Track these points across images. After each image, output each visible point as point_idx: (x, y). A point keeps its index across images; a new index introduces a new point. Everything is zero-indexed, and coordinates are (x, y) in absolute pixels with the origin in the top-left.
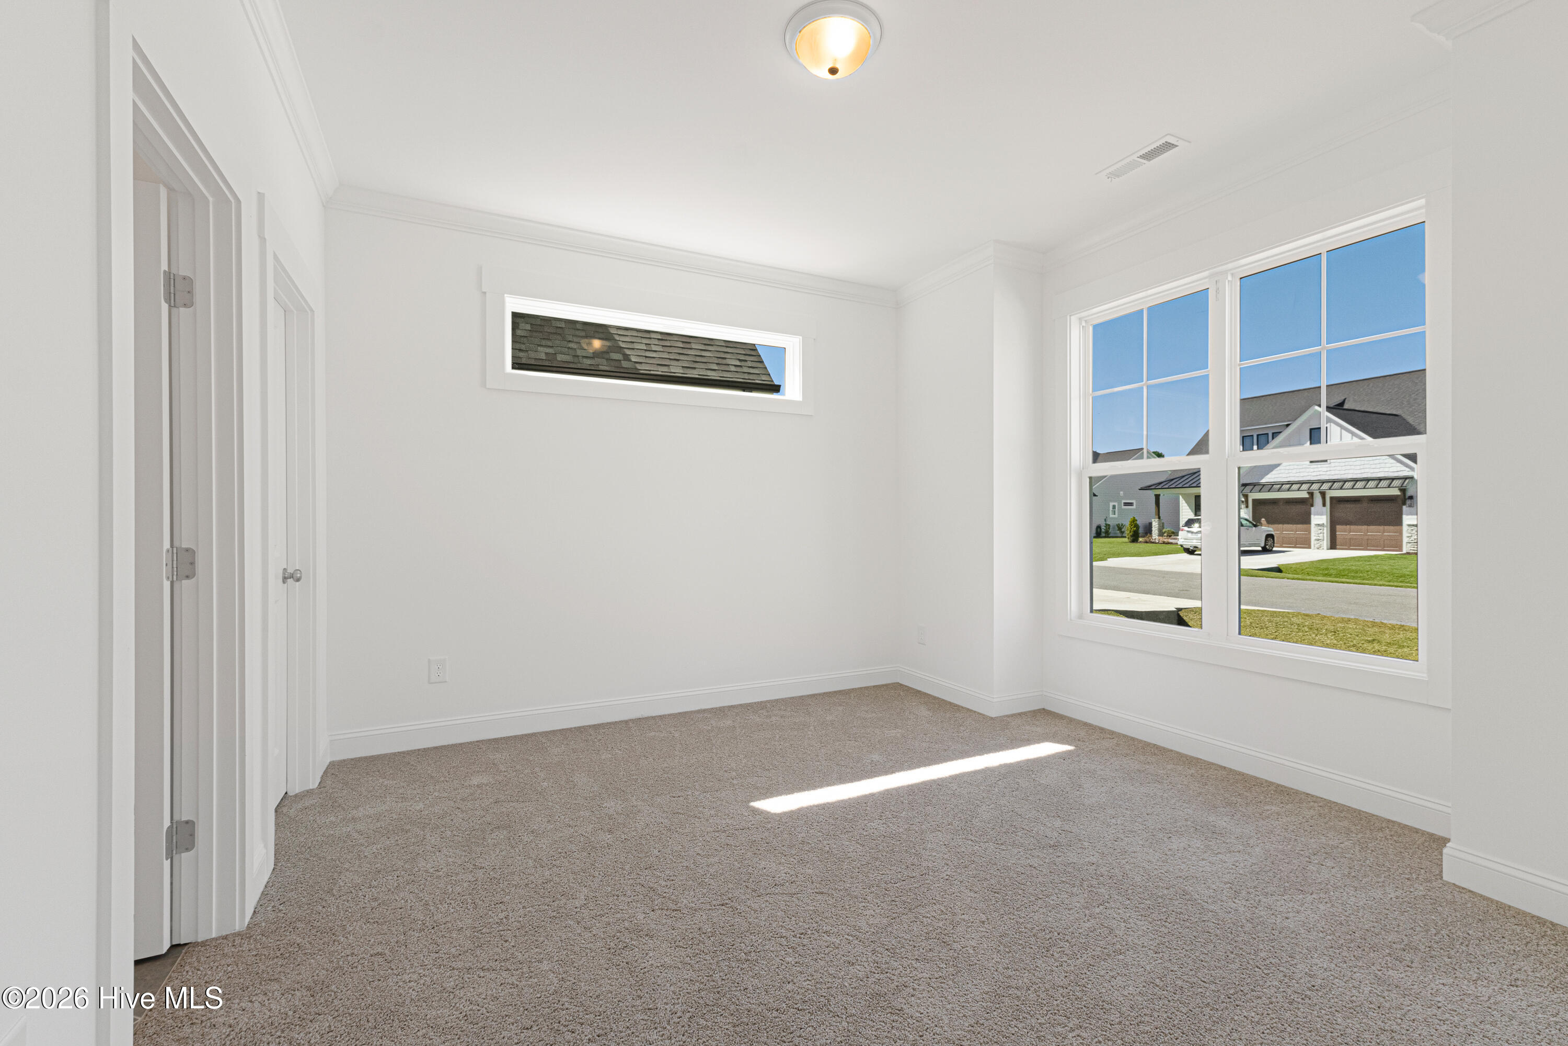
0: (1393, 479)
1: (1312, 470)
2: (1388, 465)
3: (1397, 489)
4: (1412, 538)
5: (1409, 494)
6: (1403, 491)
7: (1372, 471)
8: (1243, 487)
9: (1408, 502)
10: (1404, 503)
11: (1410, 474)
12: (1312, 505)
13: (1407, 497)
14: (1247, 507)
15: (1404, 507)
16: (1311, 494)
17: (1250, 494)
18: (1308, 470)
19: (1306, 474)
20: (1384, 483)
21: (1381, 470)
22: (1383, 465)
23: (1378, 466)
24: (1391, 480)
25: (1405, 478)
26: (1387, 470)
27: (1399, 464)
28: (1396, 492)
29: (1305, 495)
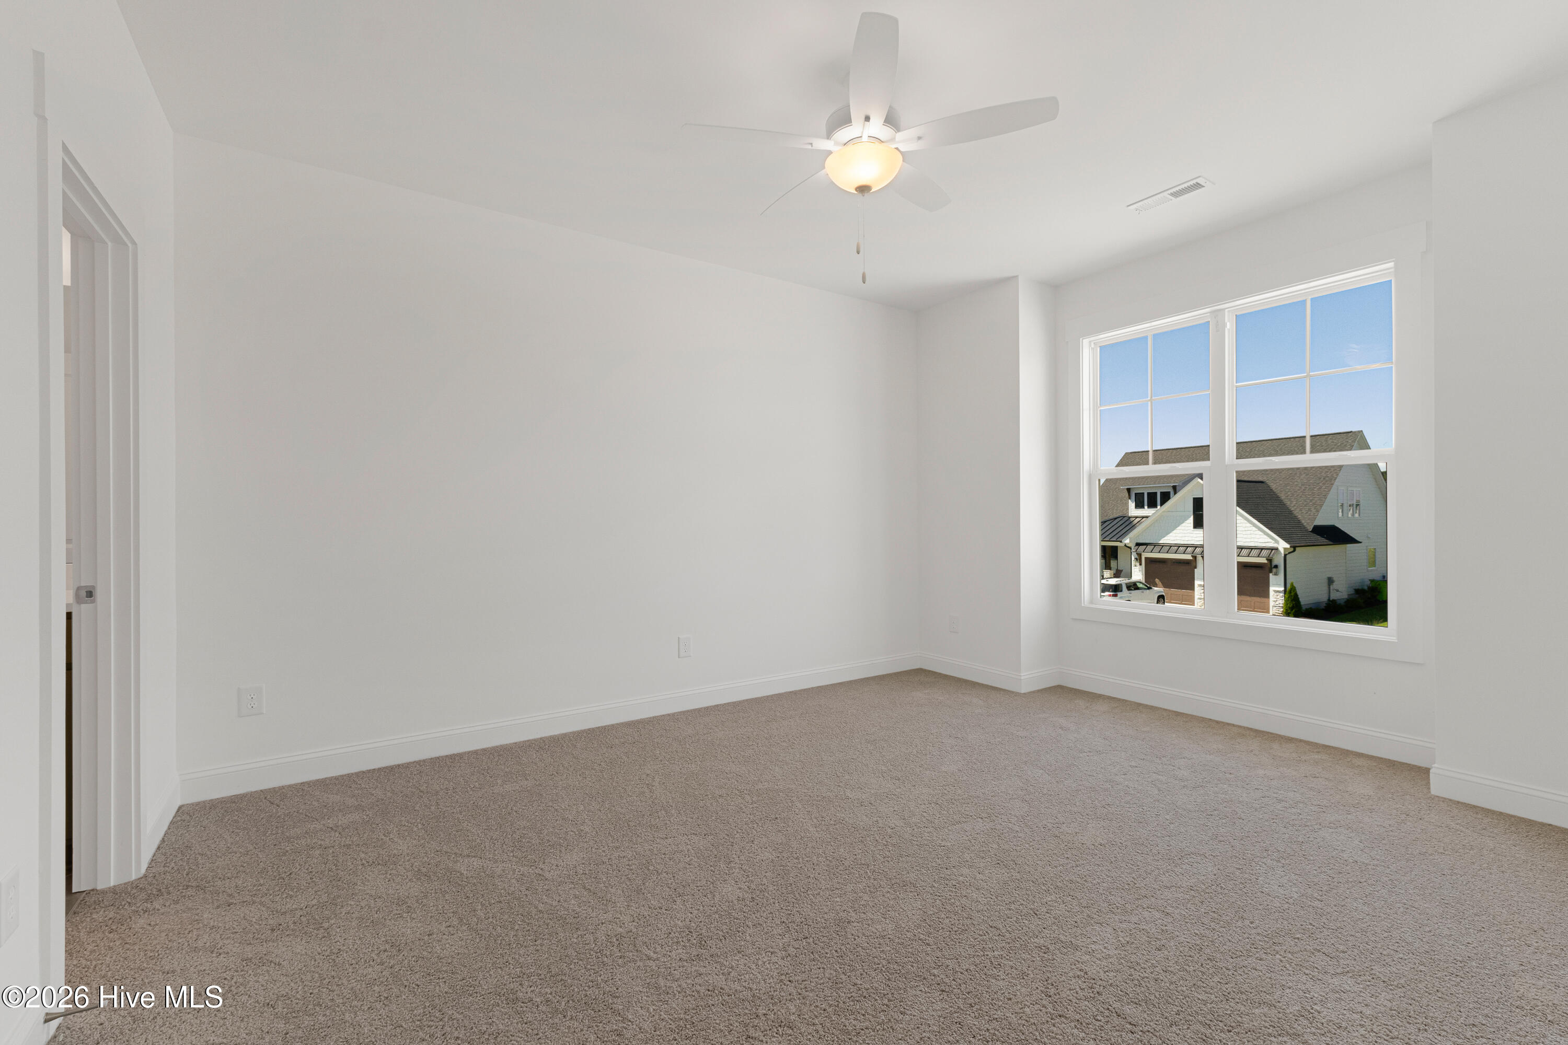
0: (1262, 549)
1: (1195, 536)
2: (1258, 536)
3: (1265, 558)
4: (1277, 603)
5: (1274, 563)
6: (1270, 560)
7: (1245, 540)
8: (1137, 547)
9: (1274, 570)
10: (1271, 572)
11: (1275, 545)
12: (1196, 568)
13: (1273, 566)
14: (1141, 564)
15: (1271, 574)
16: (1195, 557)
17: (1143, 553)
18: (1192, 535)
19: (1190, 539)
20: (1255, 552)
21: (1252, 540)
22: (1253, 536)
23: (1249, 536)
24: (1260, 550)
25: (1272, 549)
26: (1256, 540)
27: (1265, 536)
28: (1263, 560)
29: (1189, 557)
